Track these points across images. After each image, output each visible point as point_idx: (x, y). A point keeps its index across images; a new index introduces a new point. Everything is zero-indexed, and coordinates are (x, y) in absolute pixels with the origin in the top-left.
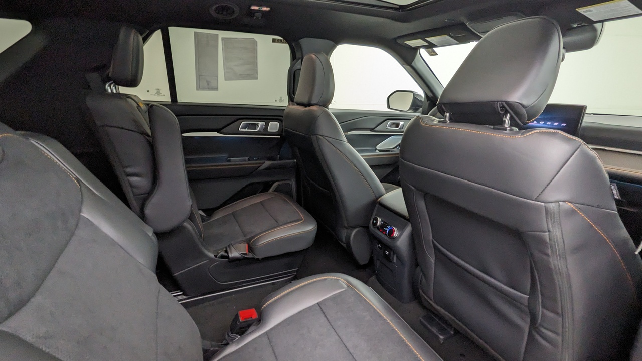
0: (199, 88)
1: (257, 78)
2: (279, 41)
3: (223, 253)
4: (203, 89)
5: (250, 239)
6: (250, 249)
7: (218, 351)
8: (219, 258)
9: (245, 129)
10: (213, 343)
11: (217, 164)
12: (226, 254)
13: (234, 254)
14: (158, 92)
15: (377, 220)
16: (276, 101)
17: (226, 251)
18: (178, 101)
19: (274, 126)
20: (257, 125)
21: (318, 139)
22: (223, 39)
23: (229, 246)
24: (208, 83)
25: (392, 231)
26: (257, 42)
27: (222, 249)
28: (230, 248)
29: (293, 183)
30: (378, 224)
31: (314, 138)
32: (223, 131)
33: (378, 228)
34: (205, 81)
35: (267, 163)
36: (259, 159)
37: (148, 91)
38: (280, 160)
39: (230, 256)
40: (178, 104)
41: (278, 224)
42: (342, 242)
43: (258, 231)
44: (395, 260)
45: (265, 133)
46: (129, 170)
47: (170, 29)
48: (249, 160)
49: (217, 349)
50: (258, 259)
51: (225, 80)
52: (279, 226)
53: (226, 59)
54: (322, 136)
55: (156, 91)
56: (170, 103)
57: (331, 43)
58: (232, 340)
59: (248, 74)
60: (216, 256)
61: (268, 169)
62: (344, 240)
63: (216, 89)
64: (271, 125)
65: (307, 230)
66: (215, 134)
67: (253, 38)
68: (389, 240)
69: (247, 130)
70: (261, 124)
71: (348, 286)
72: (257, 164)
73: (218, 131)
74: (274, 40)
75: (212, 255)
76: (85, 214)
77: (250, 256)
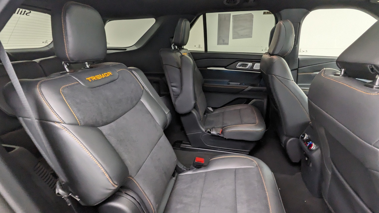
0: (219, 43)
1: (251, 37)
2: (268, 13)
3: (209, 130)
4: (221, 44)
5: (224, 127)
6: (222, 132)
7: (185, 171)
8: (207, 132)
9: (240, 67)
10: (185, 167)
11: (223, 85)
12: (210, 131)
13: (214, 132)
14: (199, 47)
15: (304, 136)
16: (262, 50)
17: (210, 130)
18: (208, 51)
19: (257, 66)
20: (247, 65)
21: (272, 77)
22: (233, 16)
23: (212, 128)
24: (223, 41)
25: (311, 145)
26: (253, 15)
27: (209, 129)
28: (212, 129)
29: (265, 101)
30: (305, 138)
31: (269, 76)
32: (228, 67)
33: (304, 141)
34: (222, 40)
35: (250, 88)
36: (246, 85)
37: (195, 46)
38: (259, 86)
39: (211, 133)
40: (208, 52)
41: (242, 123)
42: (282, 144)
43: (230, 124)
44: (311, 165)
45: (252, 70)
46: (173, 84)
47: (207, 14)
48: (240, 84)
49: (185, 170)
50: (225, 138)
51: (233, 39)
52: (242, 124)
53: (234, 27)
54: (274, 75)
55: (198, 46)
56: (204, 52)
57: (305, 10)
58: (192, 169)
59: (246, 35)
60: (206, 131)
61: (249, 91)
62: (283, 143)
63: (227, 44)
64: (256, 65)
65: (258, 130)
66: (223, 69)
67: (251, 13)
68: (308, 151)
69: (241, 67)
70: (250, 64)
71: (257, 166)
72: (243, 87)
73: (225, 67)
74: (264, 13)
75: (204, 130)
76: (143, 100)
77: (222, 136)
